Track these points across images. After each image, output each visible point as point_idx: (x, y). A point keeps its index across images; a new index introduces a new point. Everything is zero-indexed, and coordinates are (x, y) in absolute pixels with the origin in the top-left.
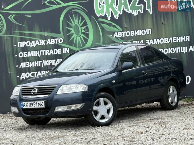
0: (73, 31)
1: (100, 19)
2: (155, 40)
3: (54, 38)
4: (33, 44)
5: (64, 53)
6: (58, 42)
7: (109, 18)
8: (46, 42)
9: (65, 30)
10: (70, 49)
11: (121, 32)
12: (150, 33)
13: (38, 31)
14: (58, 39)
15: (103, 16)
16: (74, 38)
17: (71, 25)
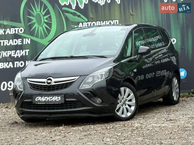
0: (34, 21)
1: (64, 8)
3: (14, 27)
5: (24, 43)
6: (18, 32)
7: (74, 7)
8: (5, 32)
9: (26, 19)
10: (31, 39)
11: (87, 22)
14: (18, 28)
15: (68, 4)
16: (35, 28)
17: (32, 14)
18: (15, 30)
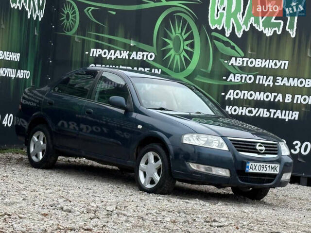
0: (171, 46)
1: (214, 34)
2: (291, 79)
3: (143, 51)
4: (111, 55)
6: (147, 58)
7: (228, 34)
8: (129, 55)
9: (160, 42)
10: (162, 71)
11: (242, 58)
12: (286, 68)
13: (122, 37)
14: (148, 53)
15: (220, 28)
16: (169, 57)
17: (169, 36)
18: (143, 55)
